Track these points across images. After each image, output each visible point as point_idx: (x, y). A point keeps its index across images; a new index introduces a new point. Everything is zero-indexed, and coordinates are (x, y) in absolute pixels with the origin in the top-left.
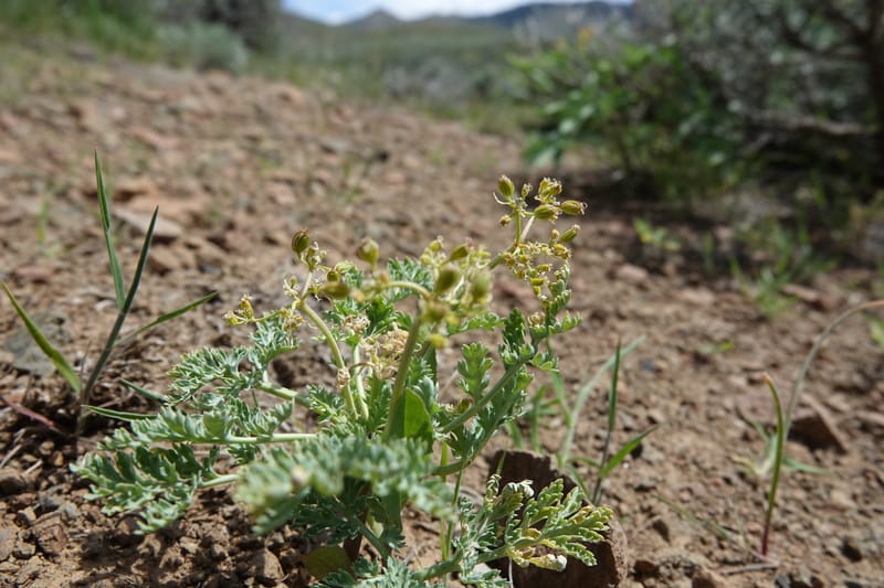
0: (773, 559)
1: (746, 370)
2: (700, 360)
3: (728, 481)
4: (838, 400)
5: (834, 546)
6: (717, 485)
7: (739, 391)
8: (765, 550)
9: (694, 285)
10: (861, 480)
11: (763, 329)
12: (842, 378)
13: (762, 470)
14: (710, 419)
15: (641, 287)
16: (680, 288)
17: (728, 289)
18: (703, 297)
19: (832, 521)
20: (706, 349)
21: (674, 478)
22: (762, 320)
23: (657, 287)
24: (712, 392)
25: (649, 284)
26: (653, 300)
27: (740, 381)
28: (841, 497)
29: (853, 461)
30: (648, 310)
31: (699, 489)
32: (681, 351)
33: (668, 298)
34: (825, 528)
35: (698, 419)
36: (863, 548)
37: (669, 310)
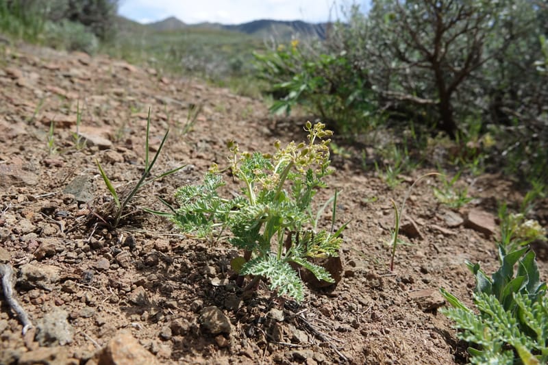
0: (395, 272)
1: (382, 209)
2: (363, 205)
3: (377, 248)
4: (420, 221)
5: (418, 269)
6: (373, 250)
7: (380, 217)
8: (392, 270)
9: (358, 174)
10: (429, 248)
11: (389, 193)
12: (422, 212)
13: (390, 243)
14: (369, 227)
15: (334, 175)
16: (351, 176)
17: (373, 176)
18: (362, 179)
19: (417, 261)
20: (365, 200)
21: (356, 247)
22: (388, 189)
23: (341, 175)
24: (369, 218)
25: (337, 173)
26: (340, 180)
27: (381, 213)
28: (420, 253)
29: (425, 243)
30: (339, 185)
31: (366, 251)
32: (354, 201)
33: (347, 180)
34: (415, 264)
35: (364, 227)
36: (428, 269)
37: (347, 185)
